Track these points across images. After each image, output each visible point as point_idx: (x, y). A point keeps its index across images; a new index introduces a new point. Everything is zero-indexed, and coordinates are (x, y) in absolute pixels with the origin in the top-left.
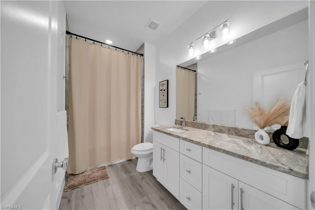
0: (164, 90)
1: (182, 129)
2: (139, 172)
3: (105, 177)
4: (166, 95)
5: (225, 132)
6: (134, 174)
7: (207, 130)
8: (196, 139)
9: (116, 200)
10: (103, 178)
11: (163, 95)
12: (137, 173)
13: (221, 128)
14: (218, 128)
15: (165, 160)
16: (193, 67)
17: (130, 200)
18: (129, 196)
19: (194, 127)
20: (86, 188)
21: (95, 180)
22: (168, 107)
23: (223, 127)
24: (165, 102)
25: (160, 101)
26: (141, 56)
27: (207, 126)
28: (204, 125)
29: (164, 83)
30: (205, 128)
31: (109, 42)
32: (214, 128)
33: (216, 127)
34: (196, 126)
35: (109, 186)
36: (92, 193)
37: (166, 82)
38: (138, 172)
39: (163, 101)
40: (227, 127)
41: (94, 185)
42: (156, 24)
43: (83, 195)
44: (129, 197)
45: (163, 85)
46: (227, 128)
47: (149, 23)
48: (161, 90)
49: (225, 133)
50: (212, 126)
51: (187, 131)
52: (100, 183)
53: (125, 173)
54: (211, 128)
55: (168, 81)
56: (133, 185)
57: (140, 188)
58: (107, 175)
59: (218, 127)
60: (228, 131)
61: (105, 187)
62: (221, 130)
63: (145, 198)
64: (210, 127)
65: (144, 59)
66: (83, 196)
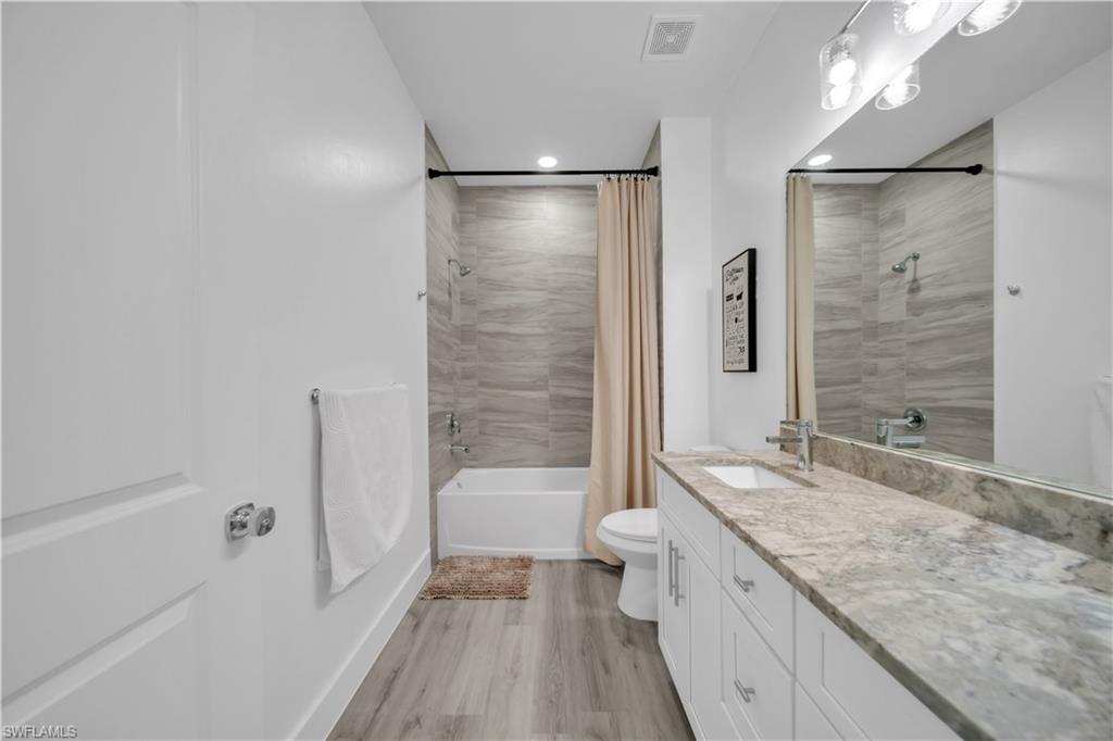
0: (739, 297)
1: (789, 477)
2: (623, 615)
3: (517, 593)
4: (745, 317)
5: (1070, 535)
6: (604, 614)
7: (941, 502)
8: (780, 536)
9: (516, 677)
10: (510, 592)
11: (736, 320)
12: (617, 615)
13: (1035, 502)
14: (1010, 500)
15: (683, 597)
16: (960, 149)
17: (554, 699)
18: (556, 686)
19: (866, 474)
20: (463, 605)
21: (489, 593)
22: (753, 367)
23: (1051, 497)
24: (742, 349)
25: (725, 344)
26: (652, 177)
27: (935, 477)
28: (920, 468)
29: (735, 265)
30: (926, 488)
31: (547, 162)
32: (983, 497)
33: (1001, 489)
34: (875, 471)
35: (517, 624)
36: (469, 625)
37: (744, 262)
38: (622, 612)
39: (736, 345)
40: (1087, 503)
41: (482, 605)
42: (682, 25)
43: (449, 623)
44: (553, 687)
45: (736, 275)
46: (1084, 512)
47: (652, 32)
48: (730, 298)
49: (1067, 545)
50: (972, 484)
51: (806, 491)
52: (501, 604)
53: (578, 601)
54: (965, 495)
55: (752, 253)
56: (583, 654)
57: (602, 672)
58: (523, 588)
59: (1014, 497)
60: (1096, 534)
61: (506, 624)
62: (1039, 514)
63: (604, 718)
64: (956, 485)
65: (660, 183)
66: (447, 627)
